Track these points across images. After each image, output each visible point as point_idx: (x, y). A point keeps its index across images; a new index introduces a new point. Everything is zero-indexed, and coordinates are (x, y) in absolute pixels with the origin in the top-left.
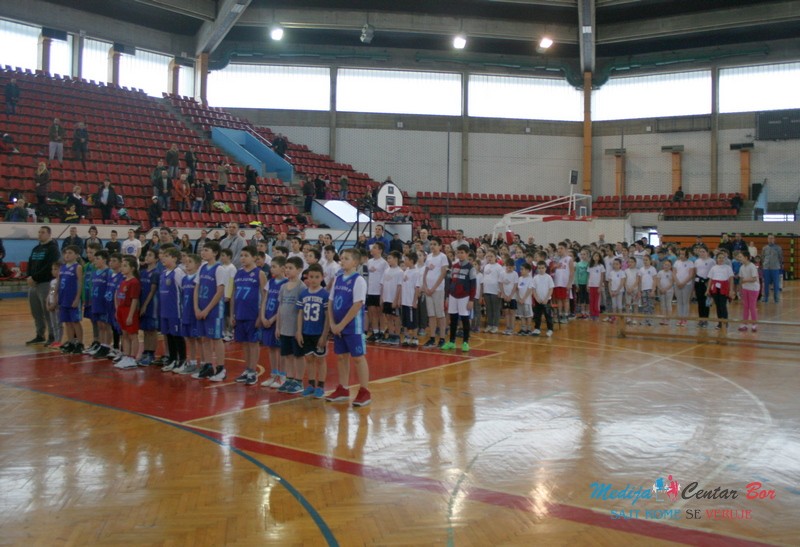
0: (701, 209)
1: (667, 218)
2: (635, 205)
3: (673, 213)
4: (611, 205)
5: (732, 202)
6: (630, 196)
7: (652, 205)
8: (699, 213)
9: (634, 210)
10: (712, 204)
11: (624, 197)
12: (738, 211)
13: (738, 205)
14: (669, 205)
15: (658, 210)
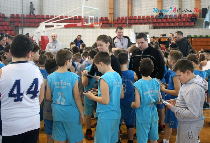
0: (174, 22)
1: (154, 28)
2: (137, 21)
3: (158, 25)
4: (124, 21)
5: (191, 19)
6: (134, 17)
7: (146, 21)
8: (172, 24)
9: (136, 24)
10: (180, 20)
11: (131, 17)
12: (195, 24)
13: (195, 20)
14: (155, 21)
15: (149, 23)
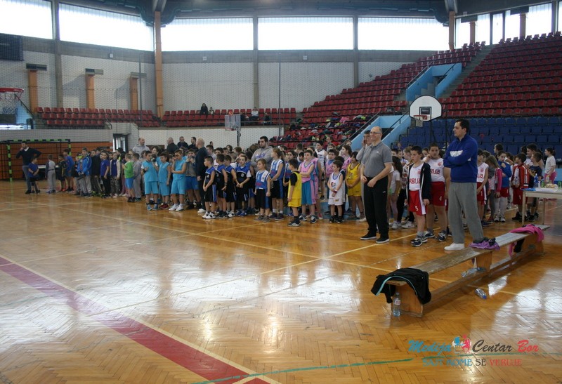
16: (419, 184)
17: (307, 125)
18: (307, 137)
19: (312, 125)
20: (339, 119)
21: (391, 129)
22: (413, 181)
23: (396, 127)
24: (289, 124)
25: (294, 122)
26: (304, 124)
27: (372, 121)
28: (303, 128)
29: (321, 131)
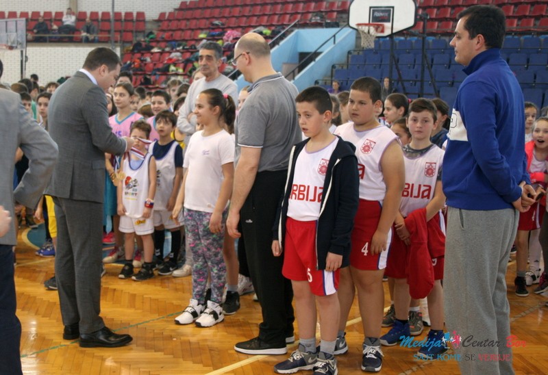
16: (317, 204)
17: (163, 44)
18: (161, 66)
19: (173, 43)
20: (222, 34)
21: (316, 54)
22: (303, 194)
23: (326, 50)
24: (131, 42)
25: (141, 38)
26: (158, 42)
27: (282, 38)
28: (155, 50)
29: (188, 55)
